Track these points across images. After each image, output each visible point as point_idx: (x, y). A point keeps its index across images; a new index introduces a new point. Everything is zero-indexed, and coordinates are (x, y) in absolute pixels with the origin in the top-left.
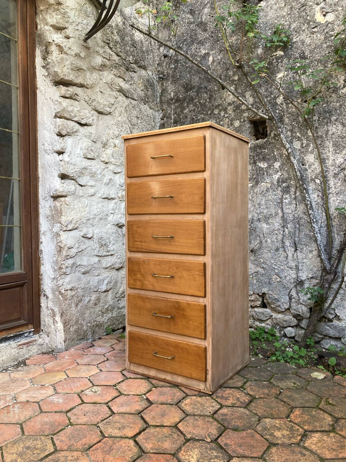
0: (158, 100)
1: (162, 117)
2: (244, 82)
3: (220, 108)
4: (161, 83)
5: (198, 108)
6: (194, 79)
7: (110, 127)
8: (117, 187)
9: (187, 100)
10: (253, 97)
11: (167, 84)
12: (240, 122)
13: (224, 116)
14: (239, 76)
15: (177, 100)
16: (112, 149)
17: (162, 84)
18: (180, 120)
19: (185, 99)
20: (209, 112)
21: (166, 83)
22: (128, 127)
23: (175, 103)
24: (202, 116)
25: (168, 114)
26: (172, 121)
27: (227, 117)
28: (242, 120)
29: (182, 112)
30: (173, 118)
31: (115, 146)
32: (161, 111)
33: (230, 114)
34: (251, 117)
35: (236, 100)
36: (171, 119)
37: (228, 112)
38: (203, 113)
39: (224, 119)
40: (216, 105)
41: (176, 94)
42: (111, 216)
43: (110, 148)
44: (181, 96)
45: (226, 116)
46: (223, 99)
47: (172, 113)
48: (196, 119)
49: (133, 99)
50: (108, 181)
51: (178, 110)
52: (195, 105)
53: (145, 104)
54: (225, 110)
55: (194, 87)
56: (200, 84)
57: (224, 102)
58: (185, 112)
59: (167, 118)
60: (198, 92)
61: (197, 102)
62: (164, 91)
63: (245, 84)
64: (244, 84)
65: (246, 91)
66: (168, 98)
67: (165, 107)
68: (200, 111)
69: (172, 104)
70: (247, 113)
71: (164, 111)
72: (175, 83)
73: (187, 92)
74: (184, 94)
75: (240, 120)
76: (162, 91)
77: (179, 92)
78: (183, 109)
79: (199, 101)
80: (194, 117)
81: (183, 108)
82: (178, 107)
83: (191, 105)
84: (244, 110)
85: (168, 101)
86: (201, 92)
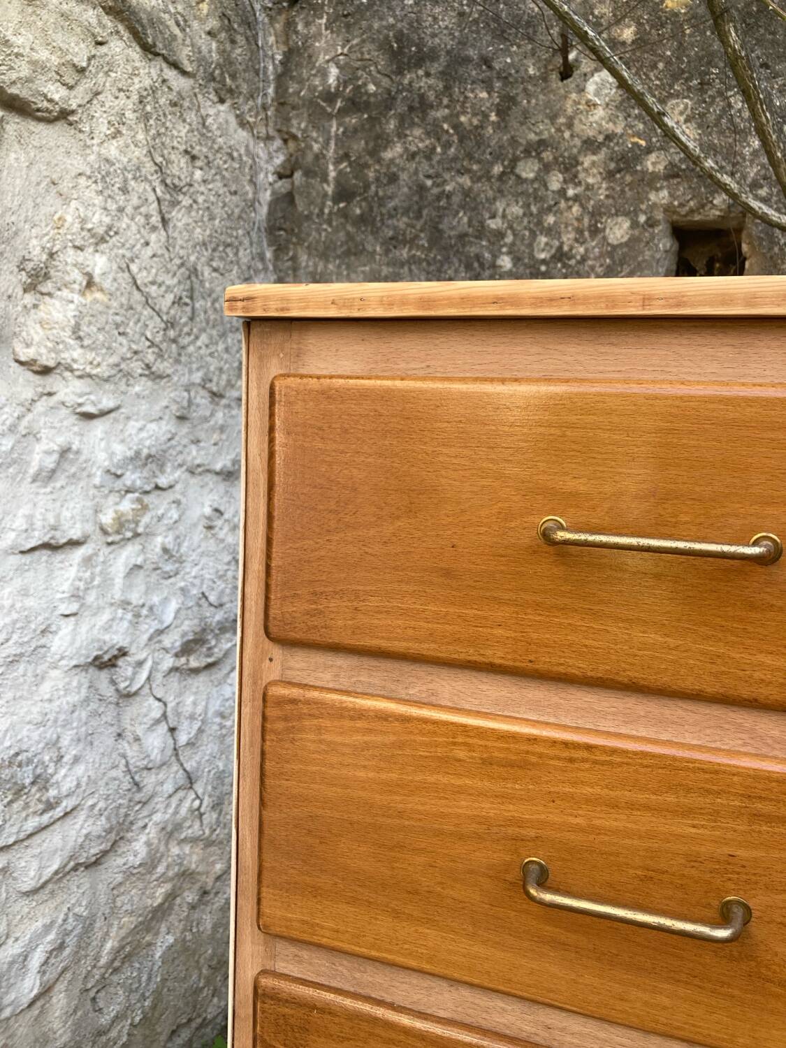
0: (271, 91)
1: (283, 165)
2: (662, 57)
3: (547, 156)
4: (282, 18)
5: (446, 146)
6: (435, 19)
7: (65, 186)
8: (97, 481)
9: (401, 108)
10: (700, 126)
11: (313, 29)
12: (635, 225)
13: (562, 192)
14: (639, 24)
15: (356, 103)
16: (77, 298)
17: (290, 25)
18: (367, 187)
19: (388, 101)
20: (497, 169)
21: (307, 24)
22: (152, 197)
23: (343, 112)
24: (466, 181)
25: (310, 158)
26: (330, 189)
27: (576, 198)
28: (642, 219)
29: (374, 153)
30: (332, 174)
31: (90, 284)
32: (278, 143)
33: (589, 187)
34: (683, 211)
35: (619, 130)
36: (325, 179)
37: (582, 176)
38: (468, 171)
39: (563, 204)
40: (529, 144)
41: (349, 75)
42: (67, 627)
43: (65, 293)
44: (372, 88)
45: (571, 192)
46: (562, 120)
47: (331, 152)
48: (435, 191)
49: (175, 65)
50: (50, 462)
51: (359, 146)
52: (434, 131)
53: (222, 101)
54: (570, 167)
55: (433, 55)
56: (463, 43)
57: (567, 135)
58: (388, 155)
59: (308, 173)
60: (449, 77)
61: (445, 119)
62: (295, 56)
63: (668, 63)
64: (661, 65)
65: (671, 96)
66: (312, 89)
67: (298, 125)
68: (455, 159)
69: (330, 116)
70: (664, 193)
71: (291, 144)
72: (348, 26)
73: (400, 72)
74: (385, 82)
75: (632, 215)
76: (290, 54)
77: (364, 68)
78: (380, 142)
79: (453, 118)
80: (429, 183)
81: (378, 137)
82: (355, 131)
83: (418, 132)
84: (655, 177)
85: (311, 103)
86: (462, 81)
